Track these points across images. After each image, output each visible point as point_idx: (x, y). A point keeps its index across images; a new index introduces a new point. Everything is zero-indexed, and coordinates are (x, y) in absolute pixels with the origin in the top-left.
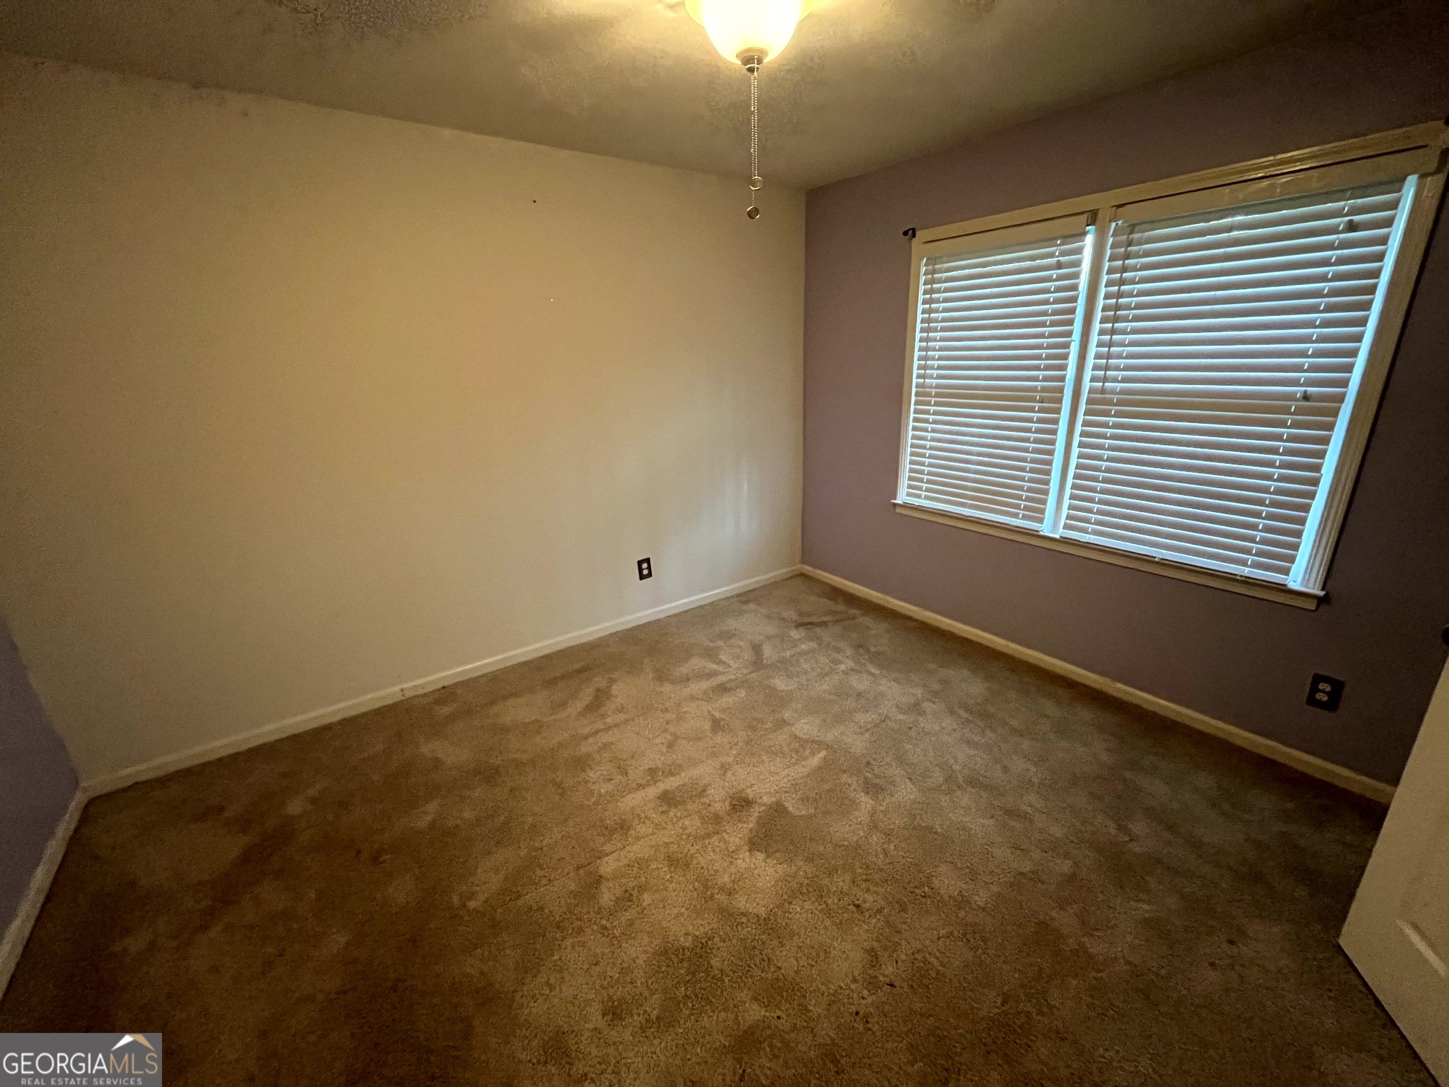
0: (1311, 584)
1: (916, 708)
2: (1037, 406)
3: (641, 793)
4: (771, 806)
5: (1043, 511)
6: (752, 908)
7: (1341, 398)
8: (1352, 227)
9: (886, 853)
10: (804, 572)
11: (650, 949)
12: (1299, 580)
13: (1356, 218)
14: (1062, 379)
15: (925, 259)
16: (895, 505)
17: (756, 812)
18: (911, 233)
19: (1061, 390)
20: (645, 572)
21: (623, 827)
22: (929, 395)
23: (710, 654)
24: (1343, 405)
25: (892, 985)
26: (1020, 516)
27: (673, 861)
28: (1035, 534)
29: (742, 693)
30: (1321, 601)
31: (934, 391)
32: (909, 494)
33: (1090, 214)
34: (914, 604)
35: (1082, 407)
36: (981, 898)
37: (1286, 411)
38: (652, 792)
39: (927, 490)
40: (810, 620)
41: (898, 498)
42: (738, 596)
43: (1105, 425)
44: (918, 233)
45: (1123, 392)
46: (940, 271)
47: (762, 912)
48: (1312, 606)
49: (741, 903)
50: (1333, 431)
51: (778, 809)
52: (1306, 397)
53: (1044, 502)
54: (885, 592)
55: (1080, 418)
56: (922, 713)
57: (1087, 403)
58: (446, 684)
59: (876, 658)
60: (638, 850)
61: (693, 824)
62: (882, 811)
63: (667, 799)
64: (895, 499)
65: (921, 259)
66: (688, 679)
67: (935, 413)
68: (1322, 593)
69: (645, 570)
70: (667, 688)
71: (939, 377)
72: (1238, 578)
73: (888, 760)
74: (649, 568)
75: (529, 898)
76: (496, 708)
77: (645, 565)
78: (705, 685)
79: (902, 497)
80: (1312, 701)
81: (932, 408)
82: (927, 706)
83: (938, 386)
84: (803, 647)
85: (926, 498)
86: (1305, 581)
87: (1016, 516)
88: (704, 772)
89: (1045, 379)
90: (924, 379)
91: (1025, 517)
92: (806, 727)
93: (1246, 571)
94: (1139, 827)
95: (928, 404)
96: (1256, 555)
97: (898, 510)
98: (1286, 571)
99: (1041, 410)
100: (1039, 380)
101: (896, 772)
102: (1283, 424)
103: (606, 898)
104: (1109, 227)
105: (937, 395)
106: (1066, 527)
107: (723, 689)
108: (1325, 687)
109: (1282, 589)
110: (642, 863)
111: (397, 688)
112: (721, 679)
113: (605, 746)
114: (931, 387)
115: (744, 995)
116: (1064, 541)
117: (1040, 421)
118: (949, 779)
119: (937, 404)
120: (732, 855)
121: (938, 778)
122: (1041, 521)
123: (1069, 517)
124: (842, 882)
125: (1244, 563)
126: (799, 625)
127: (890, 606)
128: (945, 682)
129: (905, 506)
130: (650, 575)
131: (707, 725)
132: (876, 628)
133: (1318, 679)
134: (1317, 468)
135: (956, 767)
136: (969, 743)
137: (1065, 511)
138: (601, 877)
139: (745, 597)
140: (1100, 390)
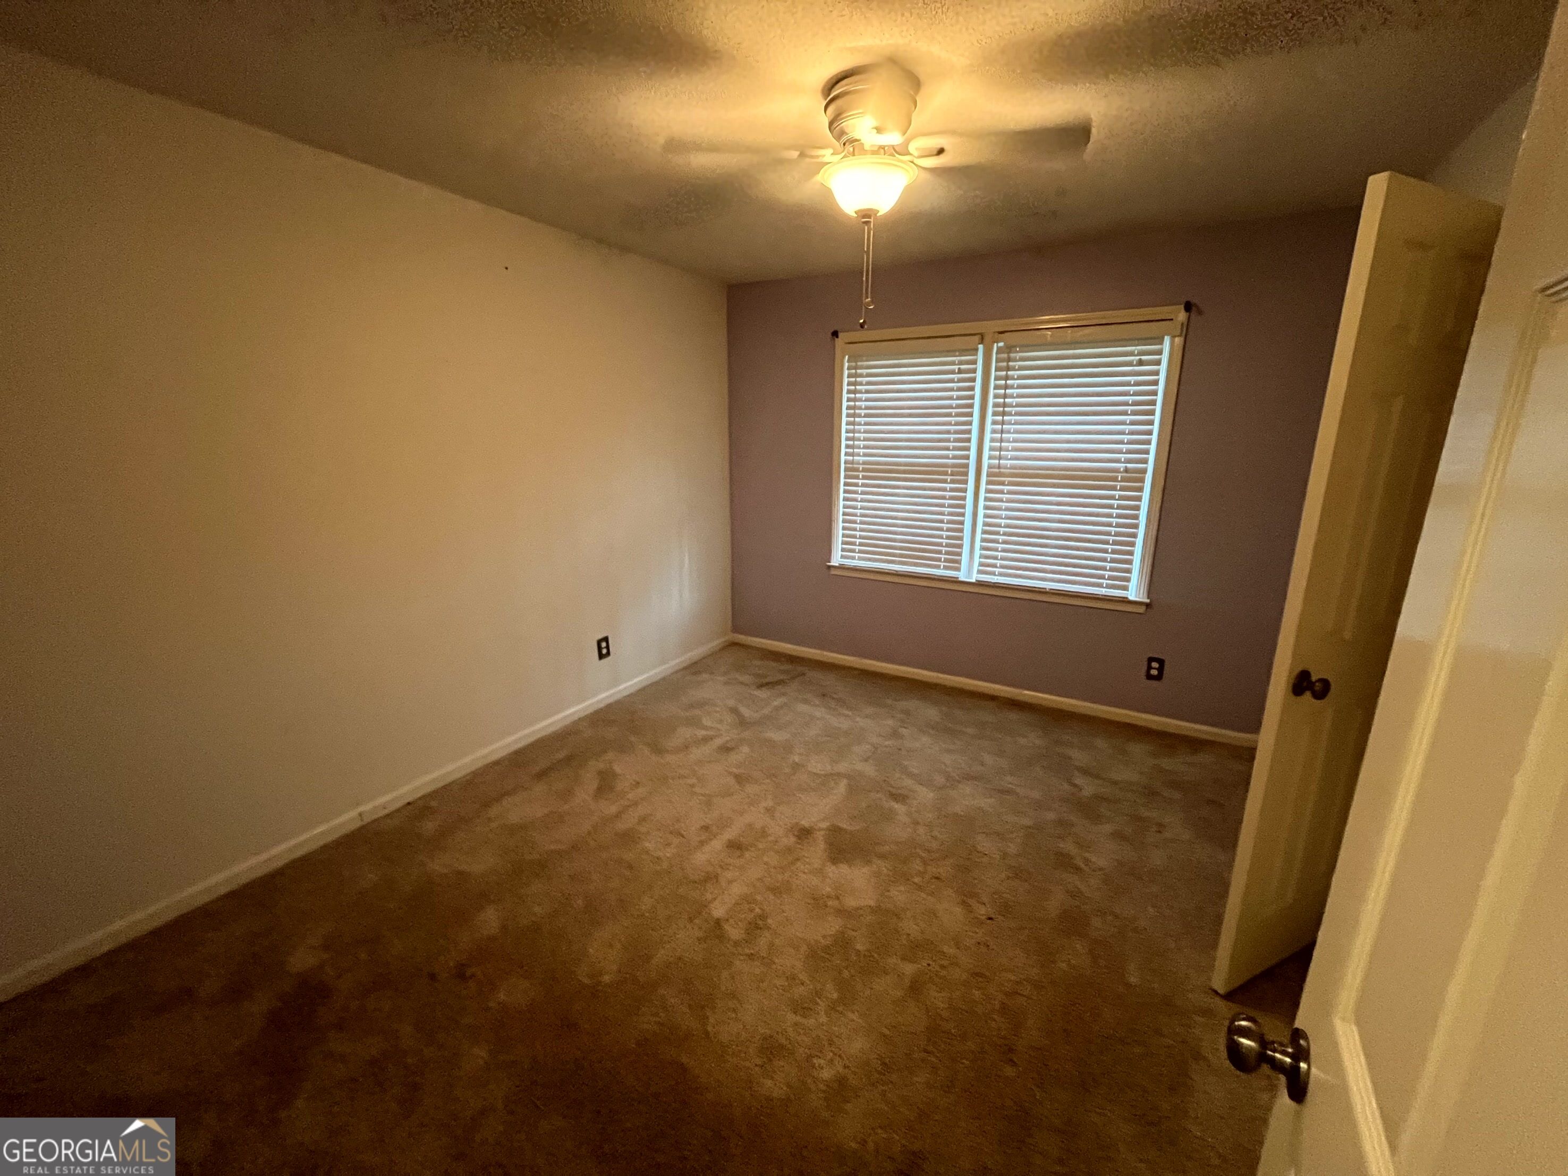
0: (1141, 596)
1: (895, 734)
2: (949, 478)
3: (707, 848)
4: (828, 829)
5: (959, 562)
6: (862, 903)
7: (1144, 471)
8: (1141, 363)
9: (935, 838)
10: (736, 641)
11: (801, 956)
12: (1133, 595)
13: (1144, 358)
14: (968, 457)
15: (847, 357)
16: (829, 567)
17: (820, 836)
18: (835, 334)
19: (967, 466)
20: (604, 651)
21: (710, 878)
22: (857, 470)
23: (694, 722)
24: (1147, 476)
25: (990, 919)
26: (942, 567)
27: (775, 890)
28: (955, 581)
29: (745, 749)
30: (1148, 606)
31: (861, 467)
32: (842, 557)
33: (980, 336)
34: (853, 655)
35: (984, 478)
36: (1012, 849)
37: (1115, 479)
38: (717, 844)
39: (860, 552)
40: (767, 680)
41: (832, 561)
42: (685, 668)
43: (1002, 492)
44: (840, 335)
45: (1012, 467)
46: (862, 367)
47: (872, 903)
48: (1142, 610)
49: (851, 902)
50: (1143, 492)
51: (835, 831)
52: (1126, 470)
53: (960, 554)
54: (822, 648)
55: (983, 486)
56: (902, 737)
57: (988, 476)
58: (410, 799)
59: (841, 702)
60: (737, 890)
61: (773, 859)
62: (915, 811)
63: (735, 846)
64: (830, 562)
65: (844, 357)
66: (687, 747)
67: (863, 485)
68: (1148, 601)
69: (603, 649)
70: (670, 758)
71: (865, 455)
72: (1101, 597)
73: (897, 775)
74: (608, 647)
75: (661, 956)
76: (494, 811)
77: (604, 644)
78: (707, 749)
79: (836, 560)
80: (1149, 677)
81: (860, 482)
82: (904, 731)
83: (864, 463)
84: (776, 703)
85: (860, 559)
86: (1137, 595)
87: (938, 567)
88: (756, 817)
89: (955, 457)
90: (853, 456)
91: (946, 568)
92: (818, 764)
93: (1103, 591)
94: (1079, 781)
95: (857, 477)
96: (1108, 579)
97: (833, 572)
98: (1125, 588)
99: (953, 482)
100: (950, 457)
101: (908, 782)
102: (1114, 488)
103: (734, 932)
104: (992, 348)
105: (864, 470)
106: (979, 572)
107: (726, 749)
108: (1155, 665)
109: (1125, 601)
110: (748, 899)
111: (353, 813)
112: (718, 742)
113: (643, 819)
114: (859, 463)
115: (893, 961)
116: (979, 584)
117: (952, 490)
118: (948, 777)
119: (864, 478)
120: (820, 872)
121: (940, 780)
122: (958, 569)
123: (981, 564)
124: (917, 866)
125: (1100, 585)
126: (760, 686)
127: (830, 661)
128: (907, 713)
129: (842, 567)
130: (608, 653)
131: (731, 781)
132: (829, 680)
133: (1151, 660)
134: (1136, 517)
135: (950, 769)
136: (949, 751)
137: (977, 560)
138: (718, 919)
139: (694, 668)
140: (997, 466)
